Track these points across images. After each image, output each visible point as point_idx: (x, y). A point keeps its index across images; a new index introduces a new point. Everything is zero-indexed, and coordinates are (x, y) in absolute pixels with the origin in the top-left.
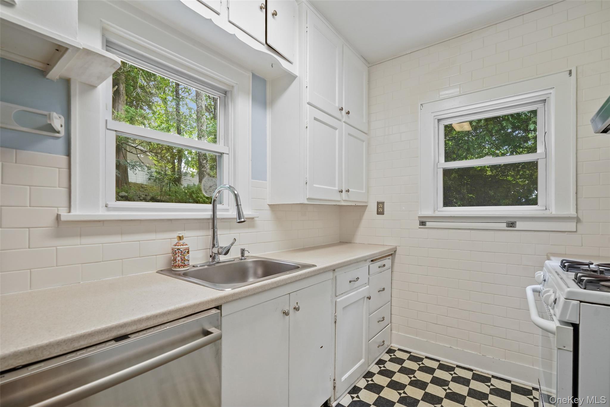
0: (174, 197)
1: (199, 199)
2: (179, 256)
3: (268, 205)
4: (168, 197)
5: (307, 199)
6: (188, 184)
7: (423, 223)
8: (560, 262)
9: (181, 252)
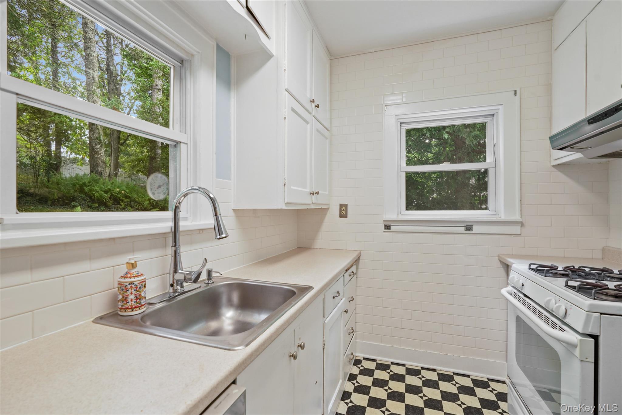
0: (56, 190)
1: (94, 192)
2: (132, 293)
3: (232, 210)
4: (46, 189)
5: (285, 203)
6: (76, 174)
7: (388, 227)
8: (528, 265)
9: (135, 286)
